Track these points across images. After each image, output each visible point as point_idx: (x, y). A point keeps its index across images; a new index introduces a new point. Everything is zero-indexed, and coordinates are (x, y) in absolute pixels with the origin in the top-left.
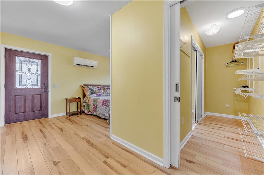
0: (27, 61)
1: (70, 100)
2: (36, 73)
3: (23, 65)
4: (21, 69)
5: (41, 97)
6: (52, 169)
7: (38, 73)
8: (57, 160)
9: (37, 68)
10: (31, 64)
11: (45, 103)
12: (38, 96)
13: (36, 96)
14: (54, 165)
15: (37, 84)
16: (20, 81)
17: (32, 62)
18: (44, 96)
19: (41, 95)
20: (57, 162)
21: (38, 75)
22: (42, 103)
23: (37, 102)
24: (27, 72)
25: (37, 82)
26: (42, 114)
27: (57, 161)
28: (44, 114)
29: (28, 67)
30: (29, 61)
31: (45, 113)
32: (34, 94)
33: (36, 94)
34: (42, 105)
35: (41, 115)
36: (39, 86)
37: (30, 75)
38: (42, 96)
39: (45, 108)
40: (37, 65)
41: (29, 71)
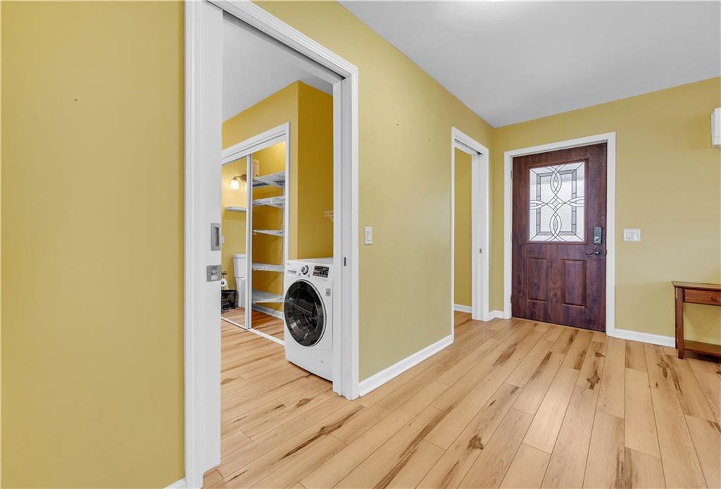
0: (550, 174)
1: (684, 292)
2: (572, 201)
3: (543, 186)
4: (539, 196)
5: (584, 268)
6: (457, 447)
7: (576, 199)
8: (484, 442)
9: (574, 187)
10: (559, 179)
11: (595, 286)
12: (578, 263)
13: (571, 262)
14: (468, 443)
15: (574, 230)
16: (538, 225)
17: (561, 173)
18: (592, 266)
19: (585, 262)
20: (480, 444)
21: (576, 205)
22: (589, 286)
23: (575, 279)
24: (551, 202)
25: (574, 225)
26: (587, 318)
27: (482, 442)
28: (593, 318)
29: (553, 187)
30: (556, 172)
31: (595, 317)
32: (566, 258)
33: (571, 257)
34: (589, 291)
35: (584, 318)
36: (580, 237)
37: (558, 207)
38: (588, 265)
39: (595, 300)
40: (574, 179)
41: (556, 197)
